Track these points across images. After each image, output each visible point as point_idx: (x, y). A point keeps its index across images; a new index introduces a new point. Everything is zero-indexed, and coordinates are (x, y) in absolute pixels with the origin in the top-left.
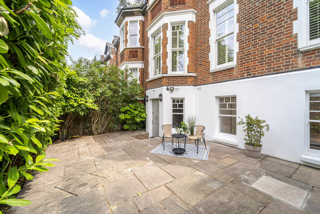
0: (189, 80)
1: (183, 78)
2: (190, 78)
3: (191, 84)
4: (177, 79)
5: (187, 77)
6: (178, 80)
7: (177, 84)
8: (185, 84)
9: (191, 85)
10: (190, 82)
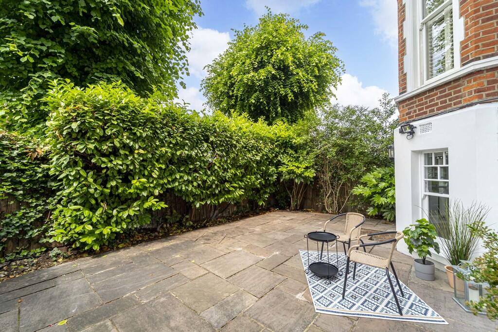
0: (468, 89)
1: (447, 88)
2: (469, 82)
3: (476, 100)
4: (429, 97)
5: (460, 82)
6: (433, 100)
7: (430, 111)
8: (453, 107)
9: (476, 104)
10: (470, 93)
